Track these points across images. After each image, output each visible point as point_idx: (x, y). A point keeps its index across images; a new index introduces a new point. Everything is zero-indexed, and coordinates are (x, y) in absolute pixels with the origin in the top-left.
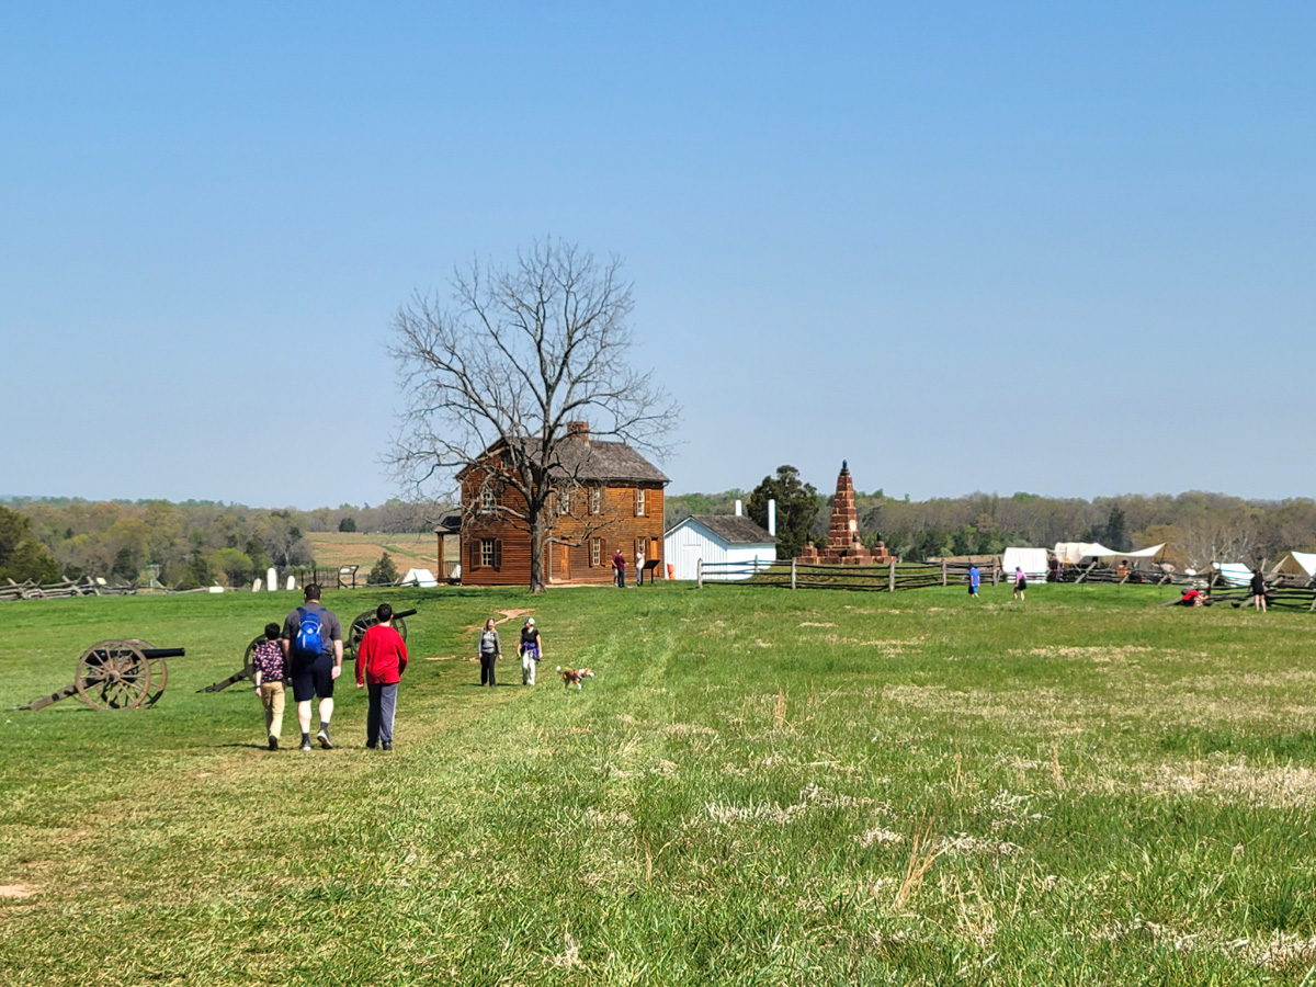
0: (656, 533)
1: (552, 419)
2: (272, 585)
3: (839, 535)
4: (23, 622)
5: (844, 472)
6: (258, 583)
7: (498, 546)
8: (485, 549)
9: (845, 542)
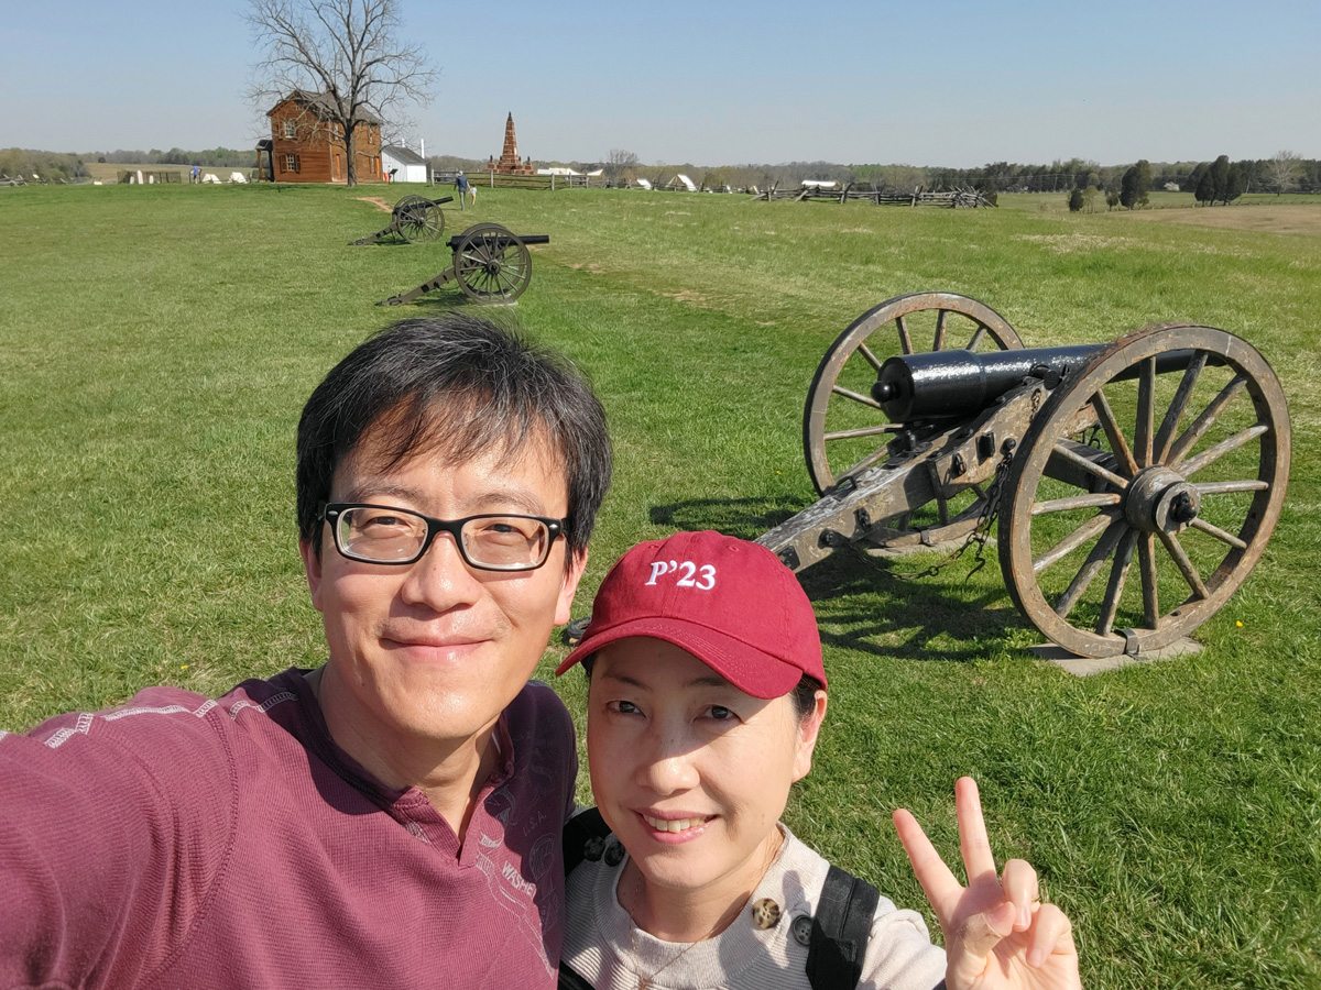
0: (377, 154)
1: (358, 72)
3: (508, 156)
5: (510, 119)
7: (297, 158)
8: (289, 160)
9: (513, 161)
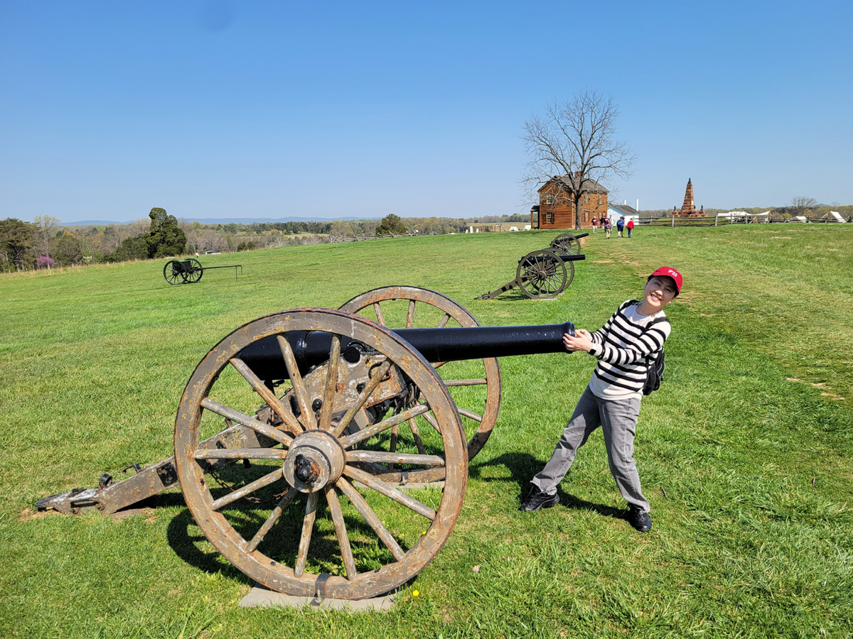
0: (605, 210)
1: (585, 163)
2: (472, 232)
3: (687, 206)
4: (386, 245)
5: (689, 182)
6: (467, 231)
7: (553, 215)
8: (548, 216)
9: (690, 209)
